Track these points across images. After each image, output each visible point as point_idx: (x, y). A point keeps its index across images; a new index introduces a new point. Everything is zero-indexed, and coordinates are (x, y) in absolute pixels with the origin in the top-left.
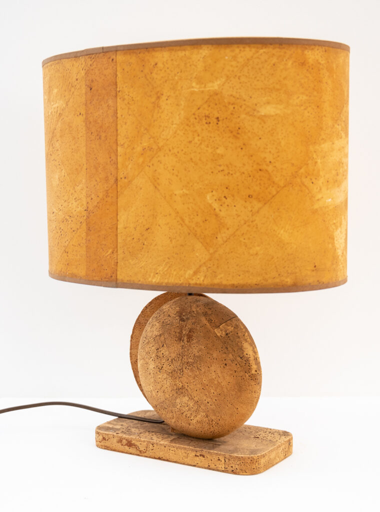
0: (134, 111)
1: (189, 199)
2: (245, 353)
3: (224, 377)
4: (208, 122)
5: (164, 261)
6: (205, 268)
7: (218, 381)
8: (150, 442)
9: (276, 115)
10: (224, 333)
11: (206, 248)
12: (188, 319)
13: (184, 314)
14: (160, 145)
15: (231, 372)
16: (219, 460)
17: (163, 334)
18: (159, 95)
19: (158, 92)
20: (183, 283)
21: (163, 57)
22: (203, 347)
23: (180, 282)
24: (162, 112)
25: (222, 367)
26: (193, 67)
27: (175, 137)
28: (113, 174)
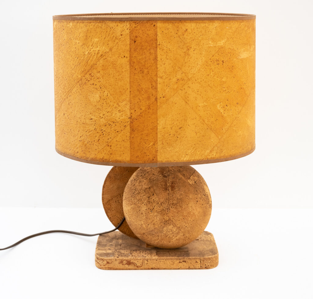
0: (171, 57)
1: (208, 108)
2: (206, 192)
3: (196, 209)
4: (218, 64)
5: (192, 146)
6: (216, 148)
7: (193, 212)
8: (145, 259)
9: (247, 57)
10: (193, 182)
11: (217, 136)
12: (169, 175)
14: (189, 77)
15: (200, 206)
16: (196, 262)
17: (152, 187)
18: (188, 48)
19: (188, 46)
21: (191, 26)
22: (183, 193)
23: (202, 158)
24: (191, 58)
25: (195, 203)
26: (210, 32)
27: (199, 72)
28: (154, 95)
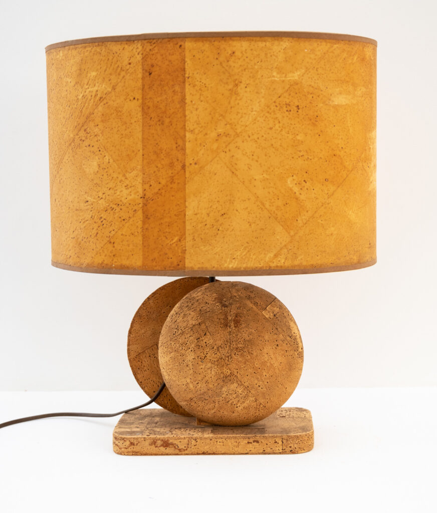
0: (207, 97)
1: (270, 183)
2: (293, 333)
3: (276, 358)
4: (289, 110)
5: (242, 246)
6: (286, 250)
7: (270, 363)
8: (192, 438)
9: (346, 104)
10: (272, 314)
11: (287, 231)
12: (231, 304)
13: (224, 300)
14: (238, 131)
15: (283, 352)
16: (276, 442)
17: (204, 322)
18: (237, 82)
19: (236, 79)
20: (263, 267)
21: (242, 46)
22: (253, 331)
23: (261, 266)
24: (240, 99)
25: (274, 347)
26: (274, 57)
27: (255, 123)
28: (180, 159)
